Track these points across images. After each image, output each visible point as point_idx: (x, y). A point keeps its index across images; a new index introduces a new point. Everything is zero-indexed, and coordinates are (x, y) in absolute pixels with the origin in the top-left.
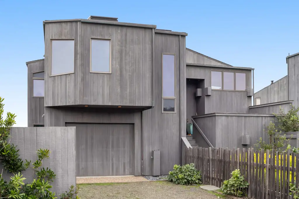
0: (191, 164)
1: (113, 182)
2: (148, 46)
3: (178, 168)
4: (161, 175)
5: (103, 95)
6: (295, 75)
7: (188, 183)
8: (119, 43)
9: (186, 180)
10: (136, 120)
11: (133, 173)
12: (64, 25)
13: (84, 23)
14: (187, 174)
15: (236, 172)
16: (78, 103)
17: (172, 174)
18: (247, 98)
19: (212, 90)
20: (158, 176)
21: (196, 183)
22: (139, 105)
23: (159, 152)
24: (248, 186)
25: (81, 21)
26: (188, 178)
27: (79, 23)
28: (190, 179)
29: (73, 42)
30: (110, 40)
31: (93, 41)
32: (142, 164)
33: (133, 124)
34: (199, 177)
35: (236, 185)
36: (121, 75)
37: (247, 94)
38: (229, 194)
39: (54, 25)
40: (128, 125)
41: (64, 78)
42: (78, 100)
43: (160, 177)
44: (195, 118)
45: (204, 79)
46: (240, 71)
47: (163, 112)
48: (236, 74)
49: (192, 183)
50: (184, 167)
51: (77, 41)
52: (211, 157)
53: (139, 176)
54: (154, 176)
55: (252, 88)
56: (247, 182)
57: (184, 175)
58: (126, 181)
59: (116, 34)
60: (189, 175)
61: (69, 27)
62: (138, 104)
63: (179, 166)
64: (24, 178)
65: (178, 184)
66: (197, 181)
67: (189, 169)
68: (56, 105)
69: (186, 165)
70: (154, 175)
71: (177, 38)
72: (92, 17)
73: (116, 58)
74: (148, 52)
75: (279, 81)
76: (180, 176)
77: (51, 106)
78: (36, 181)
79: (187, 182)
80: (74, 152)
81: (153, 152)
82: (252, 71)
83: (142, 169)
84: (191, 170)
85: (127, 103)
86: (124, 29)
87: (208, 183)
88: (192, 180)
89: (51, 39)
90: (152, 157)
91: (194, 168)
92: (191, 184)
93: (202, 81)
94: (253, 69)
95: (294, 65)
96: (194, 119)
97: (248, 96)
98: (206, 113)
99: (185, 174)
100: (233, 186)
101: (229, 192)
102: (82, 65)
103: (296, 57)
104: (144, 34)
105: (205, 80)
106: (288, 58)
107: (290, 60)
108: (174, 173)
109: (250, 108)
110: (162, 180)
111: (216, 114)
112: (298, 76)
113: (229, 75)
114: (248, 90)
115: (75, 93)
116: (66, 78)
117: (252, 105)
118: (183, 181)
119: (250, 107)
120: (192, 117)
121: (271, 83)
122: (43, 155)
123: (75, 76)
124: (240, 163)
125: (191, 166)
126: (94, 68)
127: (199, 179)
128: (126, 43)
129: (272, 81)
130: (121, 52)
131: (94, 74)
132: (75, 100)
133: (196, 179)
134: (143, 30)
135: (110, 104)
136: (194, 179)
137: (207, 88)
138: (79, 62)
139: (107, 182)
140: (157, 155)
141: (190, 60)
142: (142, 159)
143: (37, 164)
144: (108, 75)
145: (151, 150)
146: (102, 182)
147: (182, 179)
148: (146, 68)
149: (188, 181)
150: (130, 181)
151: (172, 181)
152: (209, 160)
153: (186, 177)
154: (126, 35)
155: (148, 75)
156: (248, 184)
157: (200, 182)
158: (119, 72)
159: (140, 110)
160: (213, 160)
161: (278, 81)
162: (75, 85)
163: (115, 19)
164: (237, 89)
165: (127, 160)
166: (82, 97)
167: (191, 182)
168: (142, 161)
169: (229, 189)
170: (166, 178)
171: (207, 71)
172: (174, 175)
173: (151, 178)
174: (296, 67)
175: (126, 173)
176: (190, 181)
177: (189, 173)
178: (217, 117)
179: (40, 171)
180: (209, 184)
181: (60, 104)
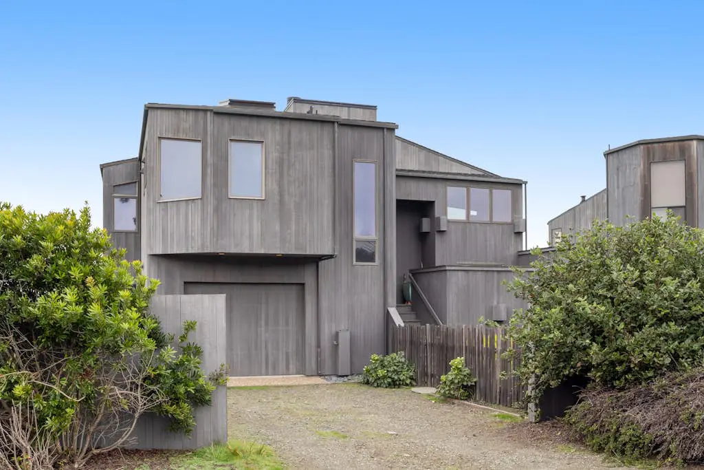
0: (399, 353)
1: (267, 384)
2: (327, 153)
3: (377, 360)
4: (352, 375)
5: (251, 236)
6: (618, 188)
7: (394, 384)
8: (277, 147)
9: (390, 380)
10: (308, 277)
11: (302, 371)
12: (183, 114)
13: (218, 113)
14: (392, 369)
15: (458, 361)
16: (209, 249)
17: (368, 371)
18: (513, 235)
19: (449, 221)
20: (347, 376)
21: (407, 385)
22: (312, 253)
23: (348, 334)
24: (475, 382)
25: (212, 110)
26: (393, 376)
27: (209, 113)
28: (396, 378)
29: (199, 145)
30: (263, 142)
31: (233, 144)
32: (318, 355)
33: (303, 284)
34: (411, 374)
35: (456, 381)
36: (281, 202)
37: (514, 229)
38: (449, 397)
39: (165, 113)
40: (294, 287)
41: (183, 206)
42: (209, 246)
43: (349, 377)
44: (415, 273)
45: (434, 202)
46: (501, 186)
47: (354, 263)
48: (494, 191)
49: (400, 384)
50: (388, 358)
51: (207, 143)
52: (429, 341)
53: (312, 376)
54: (340, 376)
55: (524, 217)
56: (475, 377)
57: (388, 371)
58: (290, 383)
59: (273, 133)
60: (395, 371)
61: (191, 118)
62: (310, 251)
63: (381, 357)
64: (174, 352)
65: (378, 386)
66: (408, 381)
67: (395, 361)
68: (169, 253)
69: (391, 355)
70: (340, 374)
71: (380, 133)
72: (232, 102)
73: (272, 173)
74: (327, 163)
75: (595, 197)
76: (381, 373)
77: (161, 253)
78: (183, 357)
79: (392, 383)
80: (224, 325)
81: (337, 334)
82: (523, 185)
83: (319, 364)
84: (399, 362)
85: (291, 250)
86: (287, 124)
87: (424, 384)
88: (400, 380)
89: (159, 138)
90: (335, 343)
91: (403, 360)
92: (399, 386)
93: (430, 204)
94: (526, 183)
95: (618, 169)
96: (413, 275)
97: (516, 231)
98: (437, 265)
99: (389, 369)
100: (452, 382)
101: (447, 392)
102: (215, 185)
103: (620, 152)
104: (319, 132)
105: (436, 203)
106: (608, 154)
107: (610, 157)
108: (372, 369)
109: (520, 254)
110: (353, 381)
111: (447, 268)
112: (623, 190)
113: (480, 193)
114: (515, 221)
115: (202, 234)
116: (187, 206)
117: (524, 249)
118: (386, 382)
119: (519, 252)
120: (411, 271)
121: (580, 200)
122: (190, 327)
123: (203, 205)
124: (466, 347)
125: (399, 357)
126: (235, 191)
127: (411, 378)
128: (290, 148)
129: (583, 197)
130: (281, 163)
131: (235, 200)
132: (203, 245)
133: (407, 377)
134: (319, 125)
135: (262, 251)
136: (402, 377)
137: (439, 218)
138: (209, 180)
139: (257, 384)
140: (344, 338)
141: (412, 163)
142: (318, 346)
143: (183, 338)
144: (259, 202)
145: (334, 331)
146: (249, 385)
147: (384, 377)
148: (323, 190)
149: (394, 381)
150: (297, 384)
151: (367, 383)
152: (426, 345)
153: (390, 374)
154: (289, 134)
155: (327, 202)
156: (475, 380)
157: (414, 383)
158: (277, 197)
159: (315, 260)
160: (432, 345)
161: (593, 197)
162: (203, 220)
163: (271, 105)
164: (495, 220)
165: (292, 347)
166: (215, 239)
167: (398, 383)
168: (319, 350)
169: (448, 388)
170: (361, 378)
171: (440, 185)
172: (371, 372)
173: (334, 378)
174: (620, 173)
175: (291, 370)
176: (397, 380)
177: (395, 368)
178: (448, 273)
179: (185, 346)
180: (427, 386)
181: (176, 251)
